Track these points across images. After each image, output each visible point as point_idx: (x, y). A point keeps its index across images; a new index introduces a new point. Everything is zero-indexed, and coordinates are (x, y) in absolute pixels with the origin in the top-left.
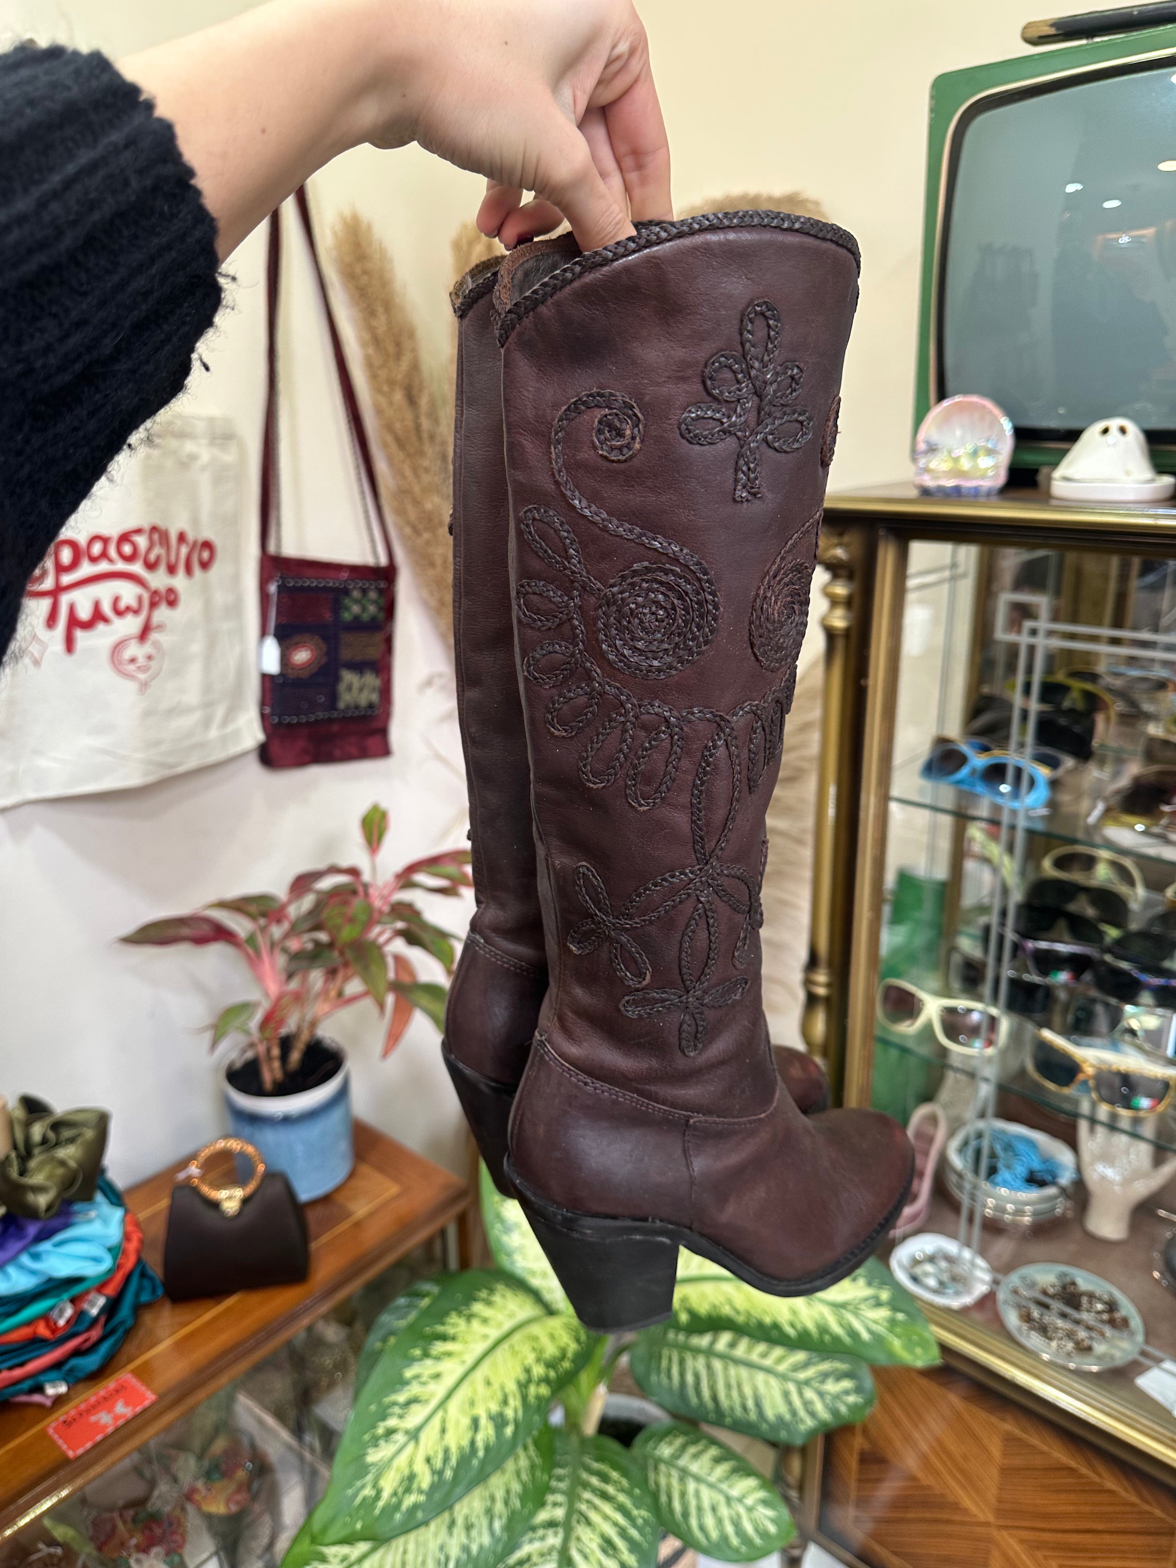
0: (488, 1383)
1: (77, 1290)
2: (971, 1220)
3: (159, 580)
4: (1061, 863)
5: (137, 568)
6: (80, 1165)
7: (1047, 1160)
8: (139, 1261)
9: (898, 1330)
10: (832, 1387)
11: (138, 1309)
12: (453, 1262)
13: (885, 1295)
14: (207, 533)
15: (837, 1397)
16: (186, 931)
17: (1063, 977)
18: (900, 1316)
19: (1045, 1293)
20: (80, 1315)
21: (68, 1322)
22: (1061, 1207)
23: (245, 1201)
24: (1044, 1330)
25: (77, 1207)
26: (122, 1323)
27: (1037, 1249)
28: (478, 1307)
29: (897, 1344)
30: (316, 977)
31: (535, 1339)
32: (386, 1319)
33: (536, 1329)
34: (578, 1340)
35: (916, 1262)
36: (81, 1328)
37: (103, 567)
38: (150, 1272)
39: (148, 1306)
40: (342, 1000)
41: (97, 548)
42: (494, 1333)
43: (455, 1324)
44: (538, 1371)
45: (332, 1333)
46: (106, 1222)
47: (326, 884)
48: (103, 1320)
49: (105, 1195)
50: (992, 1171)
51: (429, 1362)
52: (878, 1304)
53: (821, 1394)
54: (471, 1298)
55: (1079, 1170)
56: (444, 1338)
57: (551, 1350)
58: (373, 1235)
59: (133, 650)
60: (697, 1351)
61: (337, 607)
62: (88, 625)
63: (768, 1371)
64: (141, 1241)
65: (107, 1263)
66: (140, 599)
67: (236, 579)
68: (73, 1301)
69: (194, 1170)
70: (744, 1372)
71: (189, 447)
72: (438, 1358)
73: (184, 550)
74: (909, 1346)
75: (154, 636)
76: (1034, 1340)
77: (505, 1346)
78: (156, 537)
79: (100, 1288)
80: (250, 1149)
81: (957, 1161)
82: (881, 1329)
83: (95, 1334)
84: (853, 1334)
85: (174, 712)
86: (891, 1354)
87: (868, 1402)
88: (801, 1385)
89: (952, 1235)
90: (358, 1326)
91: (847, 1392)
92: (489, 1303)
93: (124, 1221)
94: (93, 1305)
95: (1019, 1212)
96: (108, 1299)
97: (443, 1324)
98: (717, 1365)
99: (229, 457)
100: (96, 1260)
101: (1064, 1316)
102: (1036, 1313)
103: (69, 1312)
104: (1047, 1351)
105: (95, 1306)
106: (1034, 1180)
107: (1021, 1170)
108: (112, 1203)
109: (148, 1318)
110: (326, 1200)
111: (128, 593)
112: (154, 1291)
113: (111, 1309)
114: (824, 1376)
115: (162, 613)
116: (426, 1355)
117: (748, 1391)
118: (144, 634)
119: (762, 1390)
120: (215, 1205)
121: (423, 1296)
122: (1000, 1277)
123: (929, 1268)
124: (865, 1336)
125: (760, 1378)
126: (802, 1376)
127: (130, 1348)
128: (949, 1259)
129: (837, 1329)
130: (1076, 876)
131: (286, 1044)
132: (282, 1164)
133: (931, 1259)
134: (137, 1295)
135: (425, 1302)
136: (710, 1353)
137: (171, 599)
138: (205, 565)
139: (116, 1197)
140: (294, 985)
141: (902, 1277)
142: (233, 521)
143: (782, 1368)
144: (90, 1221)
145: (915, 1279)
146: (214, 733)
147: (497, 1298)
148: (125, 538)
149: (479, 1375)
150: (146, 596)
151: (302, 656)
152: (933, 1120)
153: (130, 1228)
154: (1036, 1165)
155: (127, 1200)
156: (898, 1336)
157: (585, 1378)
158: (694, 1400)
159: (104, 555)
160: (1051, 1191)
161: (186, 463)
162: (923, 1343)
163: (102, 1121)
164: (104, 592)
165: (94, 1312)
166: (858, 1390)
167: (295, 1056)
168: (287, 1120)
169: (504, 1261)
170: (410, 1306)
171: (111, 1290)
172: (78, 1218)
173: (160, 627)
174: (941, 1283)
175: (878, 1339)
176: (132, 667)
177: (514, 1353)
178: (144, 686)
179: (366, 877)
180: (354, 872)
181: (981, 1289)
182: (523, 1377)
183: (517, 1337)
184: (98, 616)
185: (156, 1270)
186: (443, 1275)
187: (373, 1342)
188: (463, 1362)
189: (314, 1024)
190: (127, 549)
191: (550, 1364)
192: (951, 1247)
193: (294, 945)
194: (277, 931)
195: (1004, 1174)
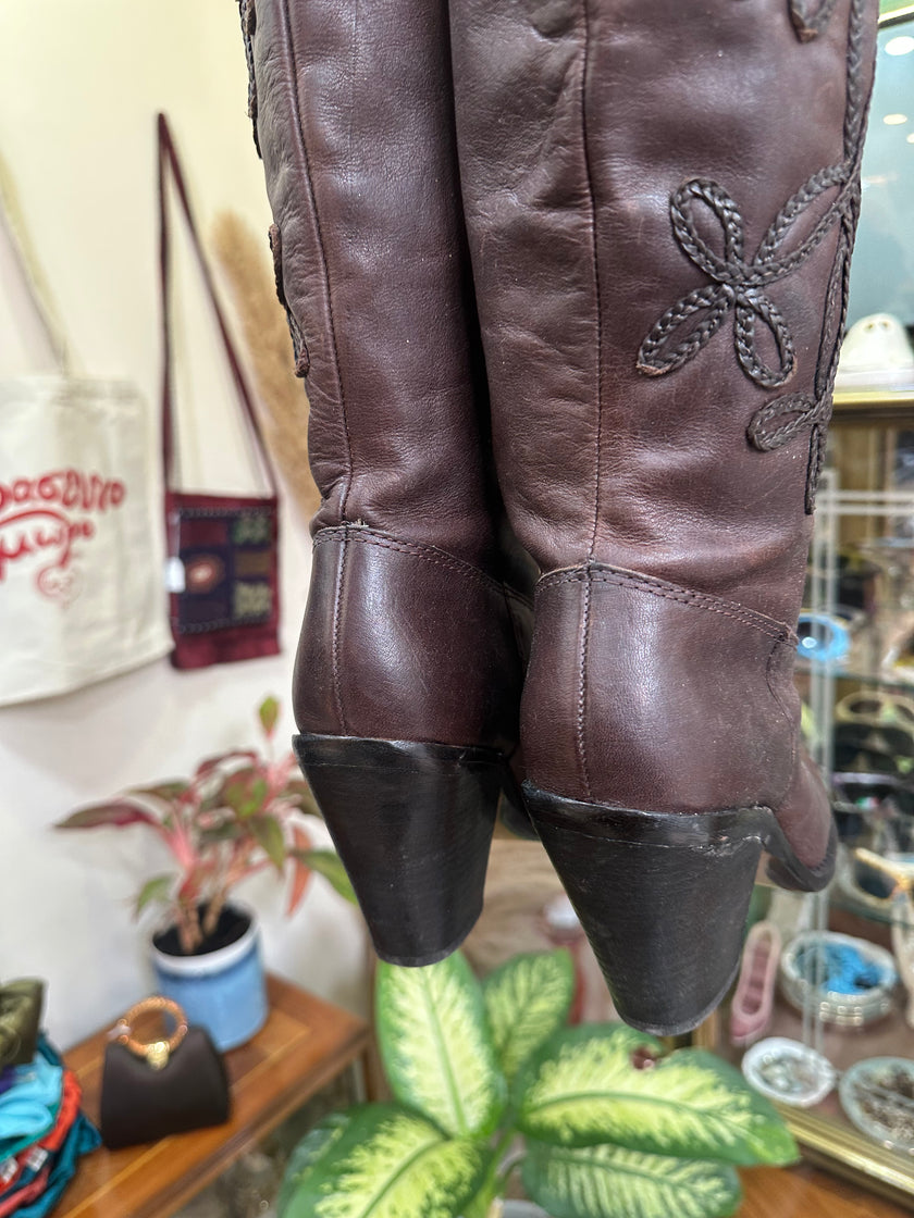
0: (394, 1212)
1: (19, 1147)
2: (813, 1025)
3: (75, 515)
4: (856, 707)
5: (55, 506)
6: (19, 1032)
7: (870, 965)
8: (79, 1113)
9: (759, 1131)
10: (703, 1187)
11: (79, 1159)
12: (360, 1095)
13: (744, 1100)
14: (116, 474)
15: (708, 1196)
16: (110, 815)
17: (868, 804)
18: (760, 1119)
19: (881, 1085)
20: (23, 1170)
21: (14, 1178)
22: (886, 1006)
23: (172, 1054)
24: (885, 1120)
25: (20, 1069)
26: (63, 1173)
27: (869, 1045)
28: (381, 1140)
29: (758, 1145)
30: (225, 849)
31: (433, 1165)
32: (303, 1152)
33: (435, 1157)
34: (473, 1164)
35: (765, 1066)
36: (24, 1181)
37: (27, 506)
38: (89, 1123)
39: (88, 1155)
40: (248, 868)
41: (21, 491)
42: (396, 1163)
43: (361, 1157)
44: (439, 1197)
45: (258, 1164)
46: (44, 1082)
47: (230, 767)
48: (46, 1173)
49: (45, 1055)
50: (826, 978)
51: (338, 1195)
52: (738, 1109)
53: (694, 1195)
54: (373, 1131)
55: (898, 971)
56: (351, 1171)
57: (448, 1176)
58: (287, 1075)
59: (55, 575)
60: (579, 1163)
61: (231, 531)
62: (14, 556)
63: (645, 1176)
64: (81, 1097)
65: (47, 1120)
66: (61, 533)
67: (143, 513)
68: (18, 1157)
69: (124, 1028)
70: (623, 1180)
71: (98, 404)
72: (346, 1191)
73: (98, 491)
74: (770, 1146)
75: (74, 563)
76: (877, 1130)
77: (407, 1175)
78: (73, 479)
79: (42, 1144)
80: (172, 1006)
81: (792, 972)
82: (744, 1132)
83: (38, 1187)
84: (719, 1139)
85: (93, 625)
86: (752, 1153)
87: (736, 1198)
88: (675, 1187)
89: (797, 1038)
90: (281, 1156)
91: (716, 1191)
92: (390, 1134)
93: (62, 1079)
94: (35, 1159)
95: (850, 1013)
96: (49, 1152)
97: (349, 1157)
98: (599, 1174)
99: (132, 411)
100: (36, 1118)
101: (900, 1105)
102: (876, 1104)
103: (13, 1168)
104: (889, 1139)
105: (37, 1161)
106: (862, 984)
107: (849, 976)
108: (51, 1064)
109: (87, 1167)
110: (245, 1047)
111: (48, 527)
112: (93, 1142)
113: (54, 1160)
114: (695, 1178)
115: (79, 544)
116: (336, 1189)
117: (628, 1196)
118: (64, 560)
119: (642, 1195)
120: (143, 1060)
121: (333, 1128)
122: (840, 1073)
123: (778, 1070)
124: (729, 1139)
125: (638, 1184)
126: (676, 1178)
127: (71, 1197)
128: (797, 1062)
129: (703, 1135)
130: (866, 718)
131: (202, 911)
132: (204, 1017)
133: (779, 1062)
134: (78, 1145)
135: (336, 1134)
136: (591, 1163)
137: (85, 530)
138: (116, 501)
139: (54, 1058)
140: (207, 857)
141: (754, 1080)
142: (137, 465)
143: (658, 1172)
144: (29, 1082)
145: (767, 1081)
146: (128, 643)
147: (398, 1129)
148: (45, 481)
149: (385, 1205)
150: (66, 531)
151: (202, 574)
152: (767, 937)
153: (68, 1084)
154: (861, 970)
155: (66, 1061)
156: (761, 1137)
157: (482, 1198)
158: (580, 1208)
159: (27, 497)
160: (876, 993)
161: (96, 418)
162: (782, 1143)
163: (37, 992)
164: (28, 528)
165: (36, 1165)
166: (726, 1188)
167: (211, 921)
168: (206, 978)
169: (402, 1094)
170: (324, 1138)
171: (52, 1145)
172: (20, 1080)
173: (79, 555)
174: (790, 1082)
175: (741, 1142)
176: (55, 591)
177: (416, 1180)
178: (65, 606)
179: (264, 757)
180: (251, 755)
181: (825, 1086)
182: (424, 1203)
183: (418, 1166)
184: (23, 549)
185: (93, 1122)
186: (352, 1108)
187: (292, 1174)
188: (370, 1192)
189: (225, 891)
190: (47, 490)
191: (450, 1190)
192: (795, 1049)
193: (205, 821)
194: (189, 811)
195: (835, 981)
